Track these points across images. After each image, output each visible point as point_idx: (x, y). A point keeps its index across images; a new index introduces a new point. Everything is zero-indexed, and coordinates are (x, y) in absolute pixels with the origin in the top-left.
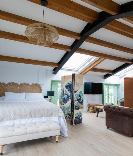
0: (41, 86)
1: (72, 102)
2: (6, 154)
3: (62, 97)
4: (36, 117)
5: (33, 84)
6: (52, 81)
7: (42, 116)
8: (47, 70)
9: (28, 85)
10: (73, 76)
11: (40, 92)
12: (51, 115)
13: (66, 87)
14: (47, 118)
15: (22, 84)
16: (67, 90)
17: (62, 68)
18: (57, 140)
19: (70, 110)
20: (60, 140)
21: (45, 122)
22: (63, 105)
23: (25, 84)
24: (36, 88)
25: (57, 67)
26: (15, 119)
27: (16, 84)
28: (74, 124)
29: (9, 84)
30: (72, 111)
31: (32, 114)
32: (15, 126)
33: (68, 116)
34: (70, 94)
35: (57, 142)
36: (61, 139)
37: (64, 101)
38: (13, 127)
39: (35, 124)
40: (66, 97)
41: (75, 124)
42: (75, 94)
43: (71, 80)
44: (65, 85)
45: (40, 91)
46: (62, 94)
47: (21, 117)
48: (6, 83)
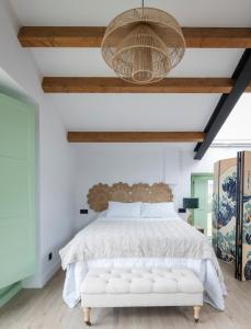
0: (171, 187)
1: (238, 223)
2: (97, 324)
3: (215, 210)
4: (152, 256)
5: (155, 185)
6: (194, 176)
7: (164, 255)
8: (180, 152)
9: (146, 186)
10: (241, 158)
11: (171, 201)
12: (185, 255)
13: (225, 188)
14: (176, 260)
15: (135, 186)
16: (226, 194)
17: (214, 142)
18: (196, 316)
19: (234, 243)
20: (206, 316)
21: (170, 270)
22: (219, 228)
23: (140, 184)
24: (162, 192)
25: (202, 140)
26: (113, 257)
27: (126, 185)
28: (244, 279)
29: (115, 186)
30: (239, 246)
31: (145, 250)
32: (113, 272)
33: (230, 256)
34: (233, 204)
35: (197, 321)
36: (208, 313)
37: (221, 221)
38: (110, 272)
39: (150, 272)
40: (224, 210)
41: (247, 279)
42: (245, 204)
43: (234, 169)
44: (222, 182)
45: (170, 198)
46: (217, 204)
47: (123, 255)
48: (110, 185)
